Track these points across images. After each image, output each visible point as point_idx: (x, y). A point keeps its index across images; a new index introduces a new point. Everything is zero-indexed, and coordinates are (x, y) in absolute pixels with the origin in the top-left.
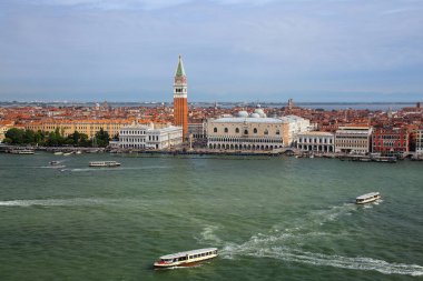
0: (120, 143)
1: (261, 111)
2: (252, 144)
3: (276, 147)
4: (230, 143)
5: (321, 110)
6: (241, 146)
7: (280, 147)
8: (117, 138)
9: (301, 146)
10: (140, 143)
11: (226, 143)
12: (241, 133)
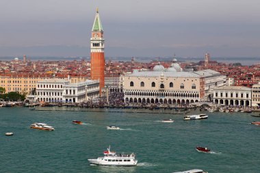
0: (37, 97)
1: (177, 65)
2: (168, 98)
3: (192, 101)
4: (146, 97)
5: (239, 64)
6: (157, 100)
7: (197, 101)
8: (34, 92)
9: (217, 101)
10: (57, 97)
11: (142, 97)
12: (157, 87)
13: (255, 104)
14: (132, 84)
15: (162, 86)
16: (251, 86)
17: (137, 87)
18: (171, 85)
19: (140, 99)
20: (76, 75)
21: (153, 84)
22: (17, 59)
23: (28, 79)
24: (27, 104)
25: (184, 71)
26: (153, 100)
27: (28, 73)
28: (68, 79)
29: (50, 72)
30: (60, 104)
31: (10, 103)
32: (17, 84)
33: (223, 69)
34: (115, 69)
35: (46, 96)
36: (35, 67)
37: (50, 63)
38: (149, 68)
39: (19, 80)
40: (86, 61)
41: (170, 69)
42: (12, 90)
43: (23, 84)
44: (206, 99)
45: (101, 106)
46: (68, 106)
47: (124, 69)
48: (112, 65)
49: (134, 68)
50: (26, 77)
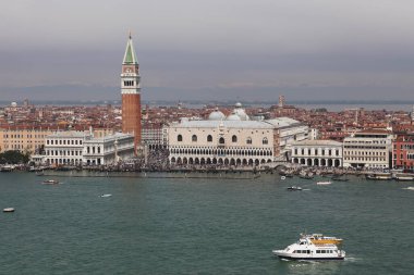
0: (45, 158)
1: (241, 112)
2: (229, 157)
3: (263, 161)
4: (200, 157)
5: (324, 110)
6: (215, 160)
7: (269, 161)
8: (41, 150)
9: (296, 160)
10: (75, 157)
11: (194, 156)
12: (215, 142)
13: (346, 164)
14: (180, 138)
15: (222, 140)
16: (341, 139)
17: (187, 142)
18: (234, 138)
19: (191, 159)
20: (101, 127)
21: (210, 138)
22: (14, 104)
23: (33, 133)
24: (32, 168)
25: (251, 119)
26: (209, 159)
27: (32, 124)
28: (90, 132)
29: (63, 122)
30: (79, 168)
31: (7, 166)
32: (17, 139)
33: (303, 117)
34: (156, 117)
35: (59, 157)
36: (41, 115)
37: (63, 109)
38: (203, 115)
39: (20, 133)
40: (113, 107)
41: (231, 117)
42: (10, 148)
43: (25, 140)
44: (281, 158)
45: (137, 169)
46: (90, 170)
47: (167, 117)
48: (151, 112)
49: (181, 116)
50: (29, 128)
